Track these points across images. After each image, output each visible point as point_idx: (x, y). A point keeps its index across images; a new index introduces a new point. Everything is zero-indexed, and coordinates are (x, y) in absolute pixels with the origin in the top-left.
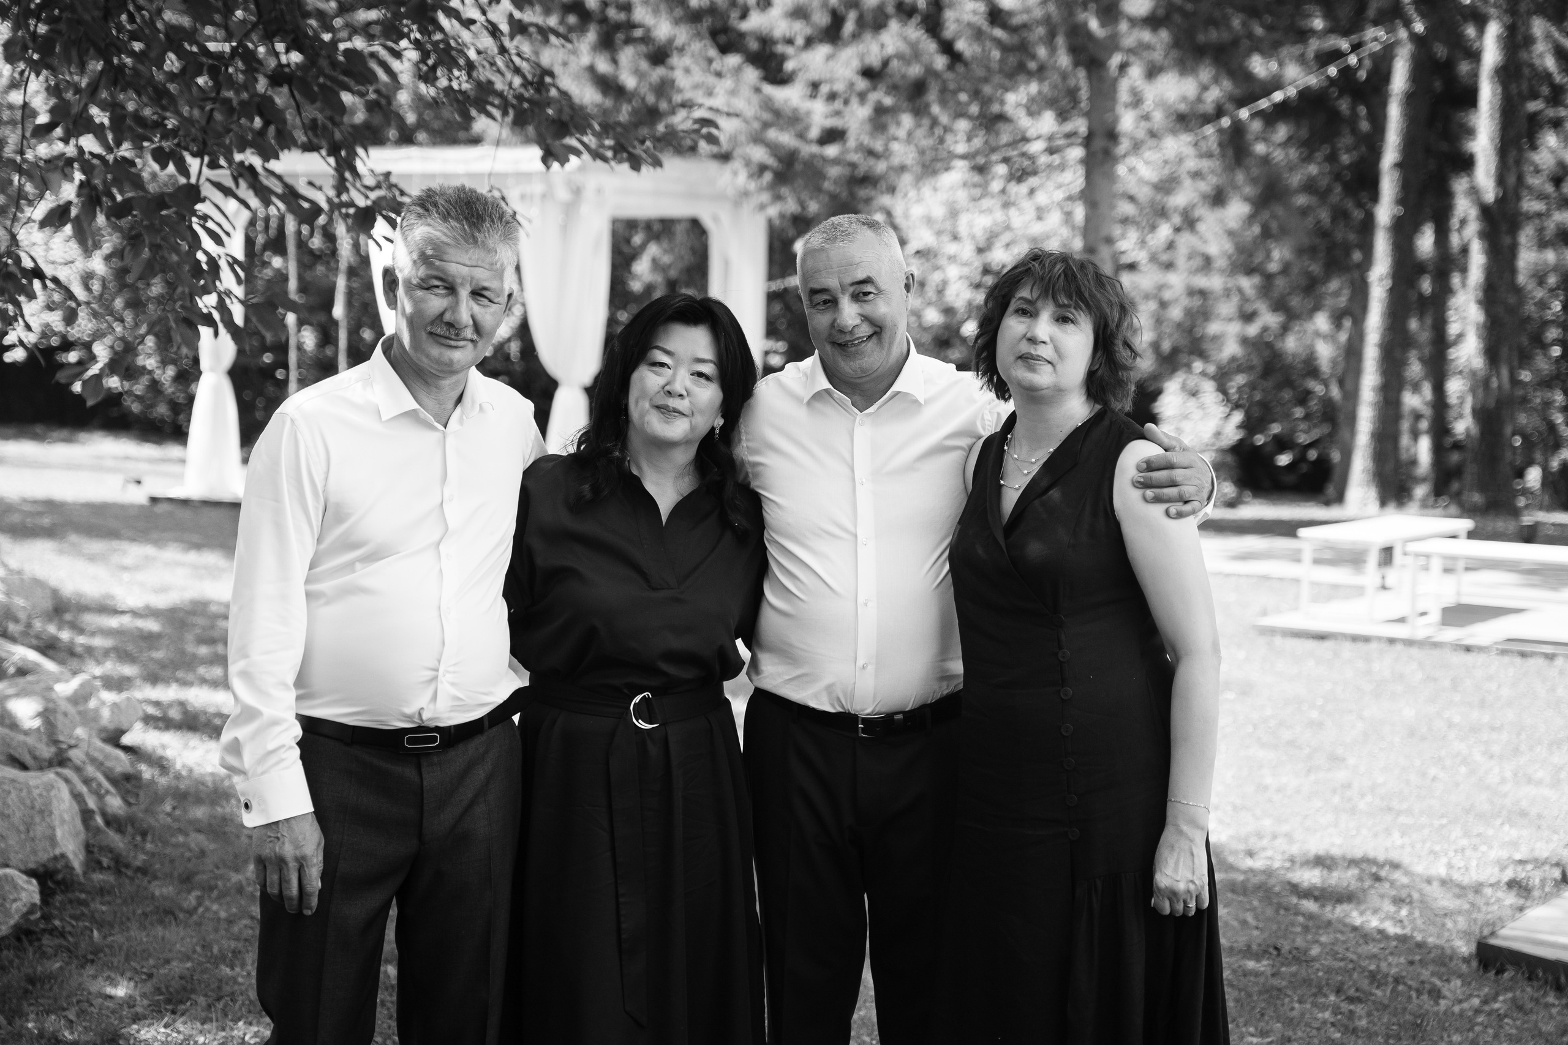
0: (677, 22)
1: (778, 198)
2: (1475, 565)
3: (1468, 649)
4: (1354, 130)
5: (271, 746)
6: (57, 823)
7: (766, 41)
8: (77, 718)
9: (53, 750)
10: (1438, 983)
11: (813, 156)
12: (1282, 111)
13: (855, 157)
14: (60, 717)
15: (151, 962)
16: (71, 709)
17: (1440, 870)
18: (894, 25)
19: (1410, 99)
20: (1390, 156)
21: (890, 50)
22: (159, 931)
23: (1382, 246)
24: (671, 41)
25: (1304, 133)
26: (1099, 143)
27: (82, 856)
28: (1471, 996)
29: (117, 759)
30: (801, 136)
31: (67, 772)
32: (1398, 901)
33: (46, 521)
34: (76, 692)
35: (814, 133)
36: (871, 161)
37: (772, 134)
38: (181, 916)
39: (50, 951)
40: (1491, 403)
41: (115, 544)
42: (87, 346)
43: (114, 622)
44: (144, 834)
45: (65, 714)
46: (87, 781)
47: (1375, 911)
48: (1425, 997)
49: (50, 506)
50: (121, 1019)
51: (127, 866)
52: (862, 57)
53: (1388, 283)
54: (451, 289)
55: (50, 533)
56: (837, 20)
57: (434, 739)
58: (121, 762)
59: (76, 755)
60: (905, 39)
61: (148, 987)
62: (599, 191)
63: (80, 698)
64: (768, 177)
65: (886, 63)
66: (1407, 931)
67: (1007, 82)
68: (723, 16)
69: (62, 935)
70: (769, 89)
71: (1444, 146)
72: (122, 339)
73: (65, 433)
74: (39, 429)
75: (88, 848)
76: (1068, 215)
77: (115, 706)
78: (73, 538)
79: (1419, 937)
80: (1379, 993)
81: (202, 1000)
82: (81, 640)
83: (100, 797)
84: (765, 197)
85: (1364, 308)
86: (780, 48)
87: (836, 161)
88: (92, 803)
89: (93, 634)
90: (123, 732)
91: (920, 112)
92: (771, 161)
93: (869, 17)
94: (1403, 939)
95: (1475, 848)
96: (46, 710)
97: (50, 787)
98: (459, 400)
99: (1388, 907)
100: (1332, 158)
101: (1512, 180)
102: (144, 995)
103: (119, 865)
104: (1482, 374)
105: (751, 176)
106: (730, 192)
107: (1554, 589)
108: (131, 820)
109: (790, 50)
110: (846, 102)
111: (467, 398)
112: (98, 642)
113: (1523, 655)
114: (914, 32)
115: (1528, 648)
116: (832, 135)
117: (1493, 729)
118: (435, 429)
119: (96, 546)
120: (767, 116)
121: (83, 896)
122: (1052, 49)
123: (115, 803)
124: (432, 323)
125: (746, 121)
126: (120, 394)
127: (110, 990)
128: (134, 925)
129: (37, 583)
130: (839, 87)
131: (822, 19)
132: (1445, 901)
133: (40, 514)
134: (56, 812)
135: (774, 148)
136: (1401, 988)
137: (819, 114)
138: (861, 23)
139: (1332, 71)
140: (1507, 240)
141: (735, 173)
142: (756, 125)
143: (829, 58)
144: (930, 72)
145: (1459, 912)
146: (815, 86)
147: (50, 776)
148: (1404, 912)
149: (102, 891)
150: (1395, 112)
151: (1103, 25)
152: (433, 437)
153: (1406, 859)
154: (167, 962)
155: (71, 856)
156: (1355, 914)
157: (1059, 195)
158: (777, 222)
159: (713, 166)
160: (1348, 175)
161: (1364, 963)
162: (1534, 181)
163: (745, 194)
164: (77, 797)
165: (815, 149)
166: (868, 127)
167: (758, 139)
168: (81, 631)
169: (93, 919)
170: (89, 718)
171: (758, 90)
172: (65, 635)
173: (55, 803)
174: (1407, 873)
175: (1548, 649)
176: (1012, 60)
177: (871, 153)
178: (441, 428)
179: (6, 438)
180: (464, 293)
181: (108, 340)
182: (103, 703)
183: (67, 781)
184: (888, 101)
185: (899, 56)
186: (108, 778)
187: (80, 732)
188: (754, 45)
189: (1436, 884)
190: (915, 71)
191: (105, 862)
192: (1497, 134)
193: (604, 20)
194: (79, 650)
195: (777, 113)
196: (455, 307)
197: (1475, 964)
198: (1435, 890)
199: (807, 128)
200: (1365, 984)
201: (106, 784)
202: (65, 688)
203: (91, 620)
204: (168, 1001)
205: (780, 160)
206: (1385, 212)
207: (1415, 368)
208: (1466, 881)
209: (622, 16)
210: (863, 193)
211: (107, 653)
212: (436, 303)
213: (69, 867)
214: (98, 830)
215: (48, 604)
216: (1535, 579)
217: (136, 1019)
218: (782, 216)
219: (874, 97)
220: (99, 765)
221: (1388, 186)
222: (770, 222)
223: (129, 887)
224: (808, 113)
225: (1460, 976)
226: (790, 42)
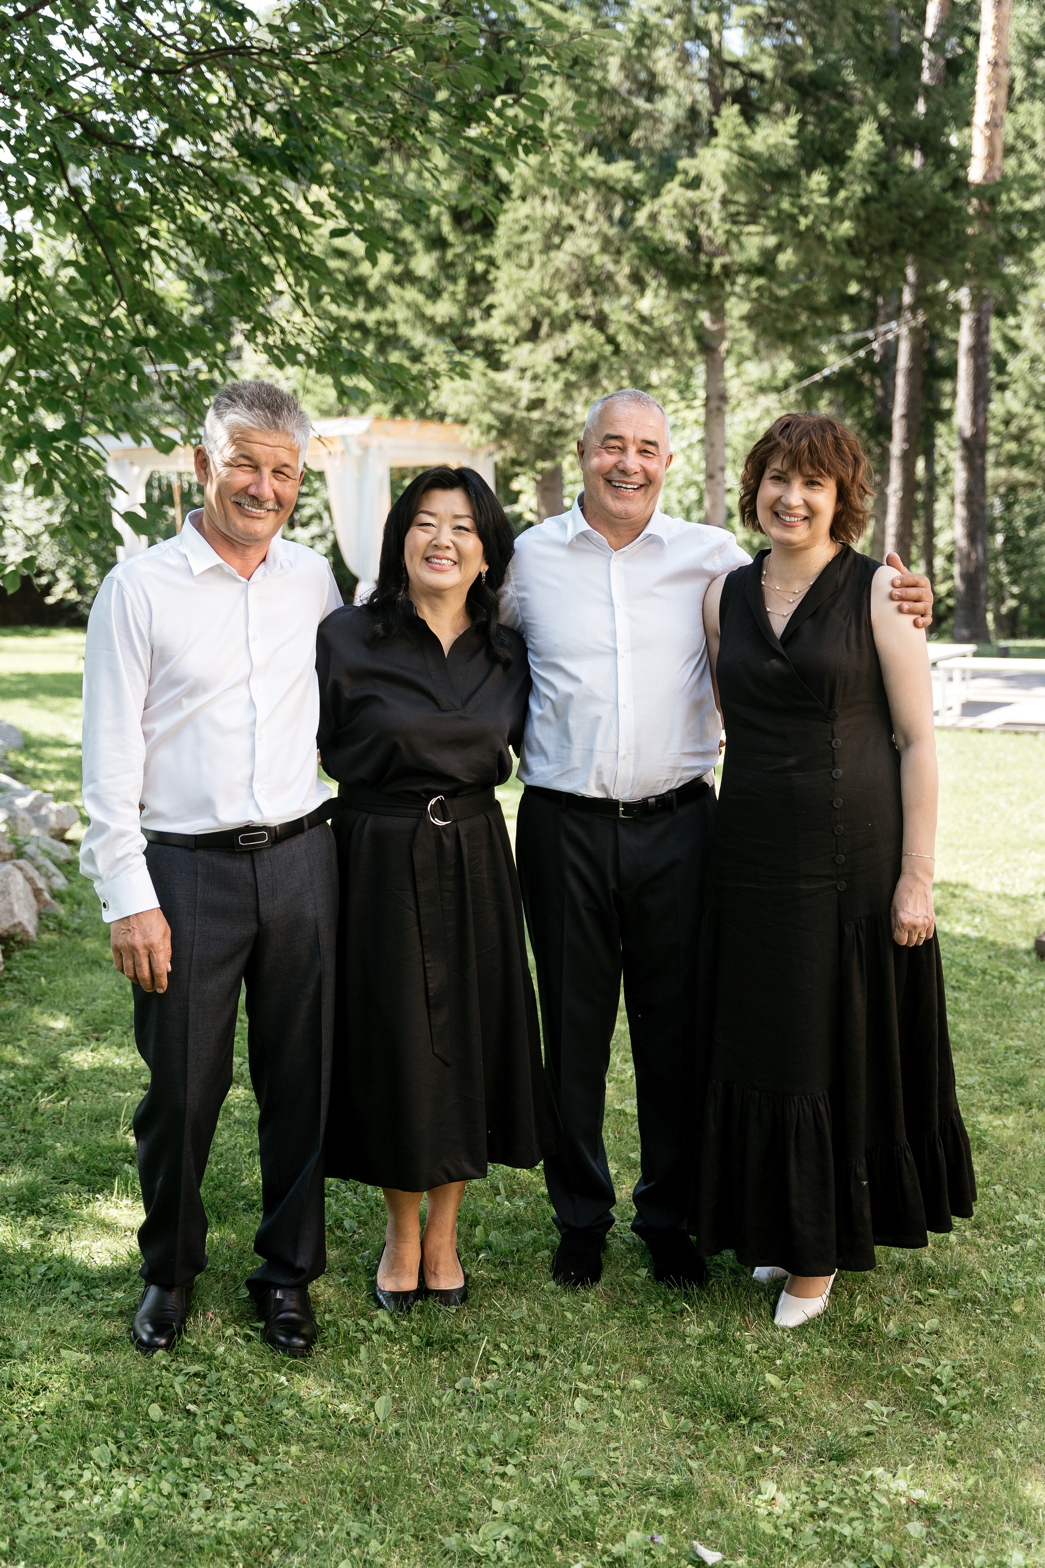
0: (428, 334)
1: (501, 447)
2: (977, 675)
3: (980, 731)
4: (873, 395)
5: (119, 854)
6: (14, 900)
7: (489, 342)
8: (32, 822)
9: (13, 846)
10: (1013, 972)
11: (523, 418)
12: (827, 382)
13: (551, 418)
14: (19, 822)
15: (83, 1000)
16: (27, 816)
17: (995, 888)
18: (576, 326)
19: (911, 372)
20: (899, 409)
21: (573, 344)
22: (88, 977)
23: (895, 470)
24: (425, 345)
25: (841, 398)
26: (714, 404)
27: (35, 922)
28: (1037, 981)
29: (62, 850)
30: (515, 406)
31: (21, 862)
32: (973, 912)
33: (24, 687)
34: (32, 804)
35: (524, 403)
36: (563, 420)
37: (495, 406)
38: (104, 964)
39: (10, 994)
40: (972, 570)
41: (70, 700)
42: (53, 573)
43: (64, 753)
44: (79, 904)
45: (23, 820)
46: (38, 868)
47: (958, 920)
48: (1005, 983)
49: (29, 677)
50: (59, 1046)
51: (67, 928)
52: (554, 350)
53: (900, 494)
54: (256, 468)
55: (26, 694)
56: (536, 325)
57: (262, 837)
58: (63, 851)
59: (30, 849)
60: (584, 335)
61: (80, 1021)
62: (380, 447)
63: (34, 808)
64: (494, 433)
65: (570, 354)
66: (983, 934)
67: (653, 363)
68: (459, 329)
69: (19, 981)
70: (491, 374)
71: (930, 405)
72: (75, 567)
73: (42, 630)
74: (27, 628)
75: (40, 916)
76: (689, 459)
77: (59, 812)
78: (41, 697)
79: (991, 938)
80: (973, 982)
81: (118, 1028)
82: (41, 766)
83: (48, 877)
84: (492, 448)
85: (884, 512)
86: (498, 347)
87: (539, 422)
88: (41, 884)
89: (49, 762)
90: (65, 831)
91: (594, 385)
92: (496, 423)
93: (558, 322)
94: (981, 940)
95: (1015, 870)
96: (10, 818)
97: (8, 874)
98: (264, 560)
99: (966, 917)
100: (860, 413)
101: (981, 421)
102: (77, 1027)
103: (61, 927)
104: (966, 550)
105: (482, 433)
106: (469, 445)
107: (1027, 688)
108: (70, 895)
109: (505, 347)
110: (543, 381)
111: (269, 558)
112: (52, 767)
113: (1017, 733)
114: (589, 330)
115: (1020, 729)
116: (537, 404)
117: (1009, 784)
118: (239, 581)
119: (56, 702)
120: (491, 392)
121: (35, 952)
122: (683, 340)
123: (60, 882)
124: (236, 494)
125: (477, 396)
126: (77, 603)
127: (53, 1024)
128: (70, 972)
129: (11, 728)
130: (540, 370)
131: (526, 325)
132: (1004, 910)
133: (21, 682)
134: (13, 893)
135: (497, 415)
136: (988, 978)
137: (526, 391)
138: (552, 325)
139: (862, 353)
140: (979, 462)
141: (471, 432)
142: (485, 399)
143: (532, 351)
144: (602, 357)
145: (1015, 918)
146: (523, 370)
147: (8, 866)
148: (977, 920)
149: (50, 947)
150: (901, 381)
151: (714, 322)
152: (237, 587)
153: (971, 881)
154: (94, 1000)
155: (26, 923)
156: (944, 924)
157: (684, 444)
158: (500, 464)
159: (457, 429)
160: (870, 425)
161: (958, 960)
162: (992, 424)
163: (479, 446)
164: (29, 880)
165: (524, 414)
166: (561, 396)
167: (485, 408)
168: (41, 759)
169: (41, 970)
170: (40, 822)
171: (485, 375)
172: (29, 764)
173: (12, 886)
174: (974, 890)
175: (1033, 729)
176: (656, 347)
177: (562, 415)
178: (244, 580)
179: (5, 635)
180: (267, 471)
181: (66, 569)
182: (51, 811)
183: (21, 869)
184: (573, 378)
185: (581, 348)
186: (55, 863)
187: (35, 832)
188: (480, 347)
189: (995, 898)
190: (591, 356)
191: (52, 925)
192: (971, 391)
193: (379, 334)
194: (39, 773)
195: (498, 390)
196: (259, 483)
197: (1034, 956)
198: (994, 901)
199: (519, 400)
200: (961, 976)
201: (53, 869)
202: (22, 802)
203: (49, 752)
204: (95, 1030)
205: (501, 421)
206: (897, 447)
207: (915, 552)
208: (1014, 894)
209: (391, 331)
210: (558, 442)
211: (58, 774)
212: (243, 478)
213: (25, 931)
214: (46, 903)
215: (19, 743)
216: (1013, 683)
217: (71, 1045)
218: (504, 460)
219: (563, 375)
220: (48, 854)
221: (898, 430)
222: (496, 464)
223: (67, 944)
224: (519, 390)
225: (1025, 966)
226: (505, 342)
